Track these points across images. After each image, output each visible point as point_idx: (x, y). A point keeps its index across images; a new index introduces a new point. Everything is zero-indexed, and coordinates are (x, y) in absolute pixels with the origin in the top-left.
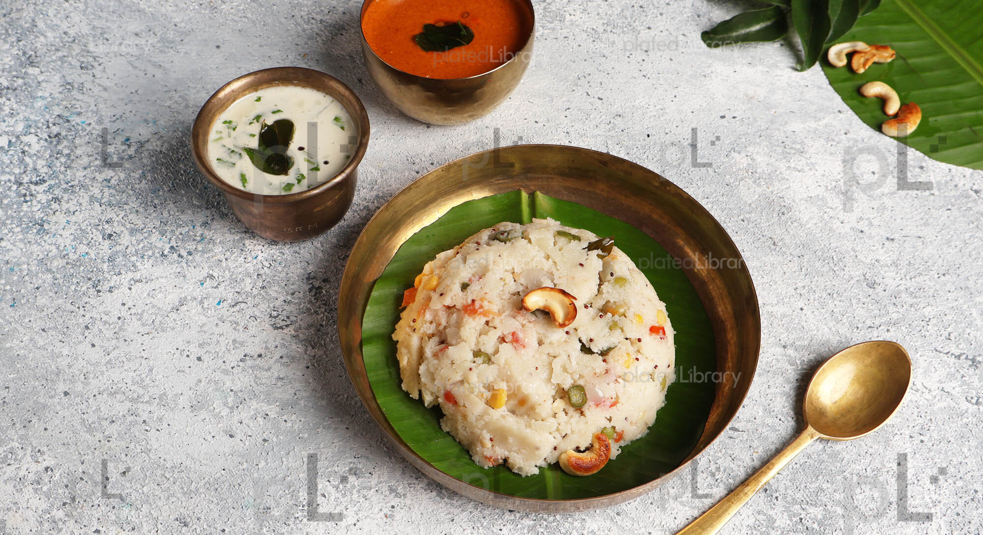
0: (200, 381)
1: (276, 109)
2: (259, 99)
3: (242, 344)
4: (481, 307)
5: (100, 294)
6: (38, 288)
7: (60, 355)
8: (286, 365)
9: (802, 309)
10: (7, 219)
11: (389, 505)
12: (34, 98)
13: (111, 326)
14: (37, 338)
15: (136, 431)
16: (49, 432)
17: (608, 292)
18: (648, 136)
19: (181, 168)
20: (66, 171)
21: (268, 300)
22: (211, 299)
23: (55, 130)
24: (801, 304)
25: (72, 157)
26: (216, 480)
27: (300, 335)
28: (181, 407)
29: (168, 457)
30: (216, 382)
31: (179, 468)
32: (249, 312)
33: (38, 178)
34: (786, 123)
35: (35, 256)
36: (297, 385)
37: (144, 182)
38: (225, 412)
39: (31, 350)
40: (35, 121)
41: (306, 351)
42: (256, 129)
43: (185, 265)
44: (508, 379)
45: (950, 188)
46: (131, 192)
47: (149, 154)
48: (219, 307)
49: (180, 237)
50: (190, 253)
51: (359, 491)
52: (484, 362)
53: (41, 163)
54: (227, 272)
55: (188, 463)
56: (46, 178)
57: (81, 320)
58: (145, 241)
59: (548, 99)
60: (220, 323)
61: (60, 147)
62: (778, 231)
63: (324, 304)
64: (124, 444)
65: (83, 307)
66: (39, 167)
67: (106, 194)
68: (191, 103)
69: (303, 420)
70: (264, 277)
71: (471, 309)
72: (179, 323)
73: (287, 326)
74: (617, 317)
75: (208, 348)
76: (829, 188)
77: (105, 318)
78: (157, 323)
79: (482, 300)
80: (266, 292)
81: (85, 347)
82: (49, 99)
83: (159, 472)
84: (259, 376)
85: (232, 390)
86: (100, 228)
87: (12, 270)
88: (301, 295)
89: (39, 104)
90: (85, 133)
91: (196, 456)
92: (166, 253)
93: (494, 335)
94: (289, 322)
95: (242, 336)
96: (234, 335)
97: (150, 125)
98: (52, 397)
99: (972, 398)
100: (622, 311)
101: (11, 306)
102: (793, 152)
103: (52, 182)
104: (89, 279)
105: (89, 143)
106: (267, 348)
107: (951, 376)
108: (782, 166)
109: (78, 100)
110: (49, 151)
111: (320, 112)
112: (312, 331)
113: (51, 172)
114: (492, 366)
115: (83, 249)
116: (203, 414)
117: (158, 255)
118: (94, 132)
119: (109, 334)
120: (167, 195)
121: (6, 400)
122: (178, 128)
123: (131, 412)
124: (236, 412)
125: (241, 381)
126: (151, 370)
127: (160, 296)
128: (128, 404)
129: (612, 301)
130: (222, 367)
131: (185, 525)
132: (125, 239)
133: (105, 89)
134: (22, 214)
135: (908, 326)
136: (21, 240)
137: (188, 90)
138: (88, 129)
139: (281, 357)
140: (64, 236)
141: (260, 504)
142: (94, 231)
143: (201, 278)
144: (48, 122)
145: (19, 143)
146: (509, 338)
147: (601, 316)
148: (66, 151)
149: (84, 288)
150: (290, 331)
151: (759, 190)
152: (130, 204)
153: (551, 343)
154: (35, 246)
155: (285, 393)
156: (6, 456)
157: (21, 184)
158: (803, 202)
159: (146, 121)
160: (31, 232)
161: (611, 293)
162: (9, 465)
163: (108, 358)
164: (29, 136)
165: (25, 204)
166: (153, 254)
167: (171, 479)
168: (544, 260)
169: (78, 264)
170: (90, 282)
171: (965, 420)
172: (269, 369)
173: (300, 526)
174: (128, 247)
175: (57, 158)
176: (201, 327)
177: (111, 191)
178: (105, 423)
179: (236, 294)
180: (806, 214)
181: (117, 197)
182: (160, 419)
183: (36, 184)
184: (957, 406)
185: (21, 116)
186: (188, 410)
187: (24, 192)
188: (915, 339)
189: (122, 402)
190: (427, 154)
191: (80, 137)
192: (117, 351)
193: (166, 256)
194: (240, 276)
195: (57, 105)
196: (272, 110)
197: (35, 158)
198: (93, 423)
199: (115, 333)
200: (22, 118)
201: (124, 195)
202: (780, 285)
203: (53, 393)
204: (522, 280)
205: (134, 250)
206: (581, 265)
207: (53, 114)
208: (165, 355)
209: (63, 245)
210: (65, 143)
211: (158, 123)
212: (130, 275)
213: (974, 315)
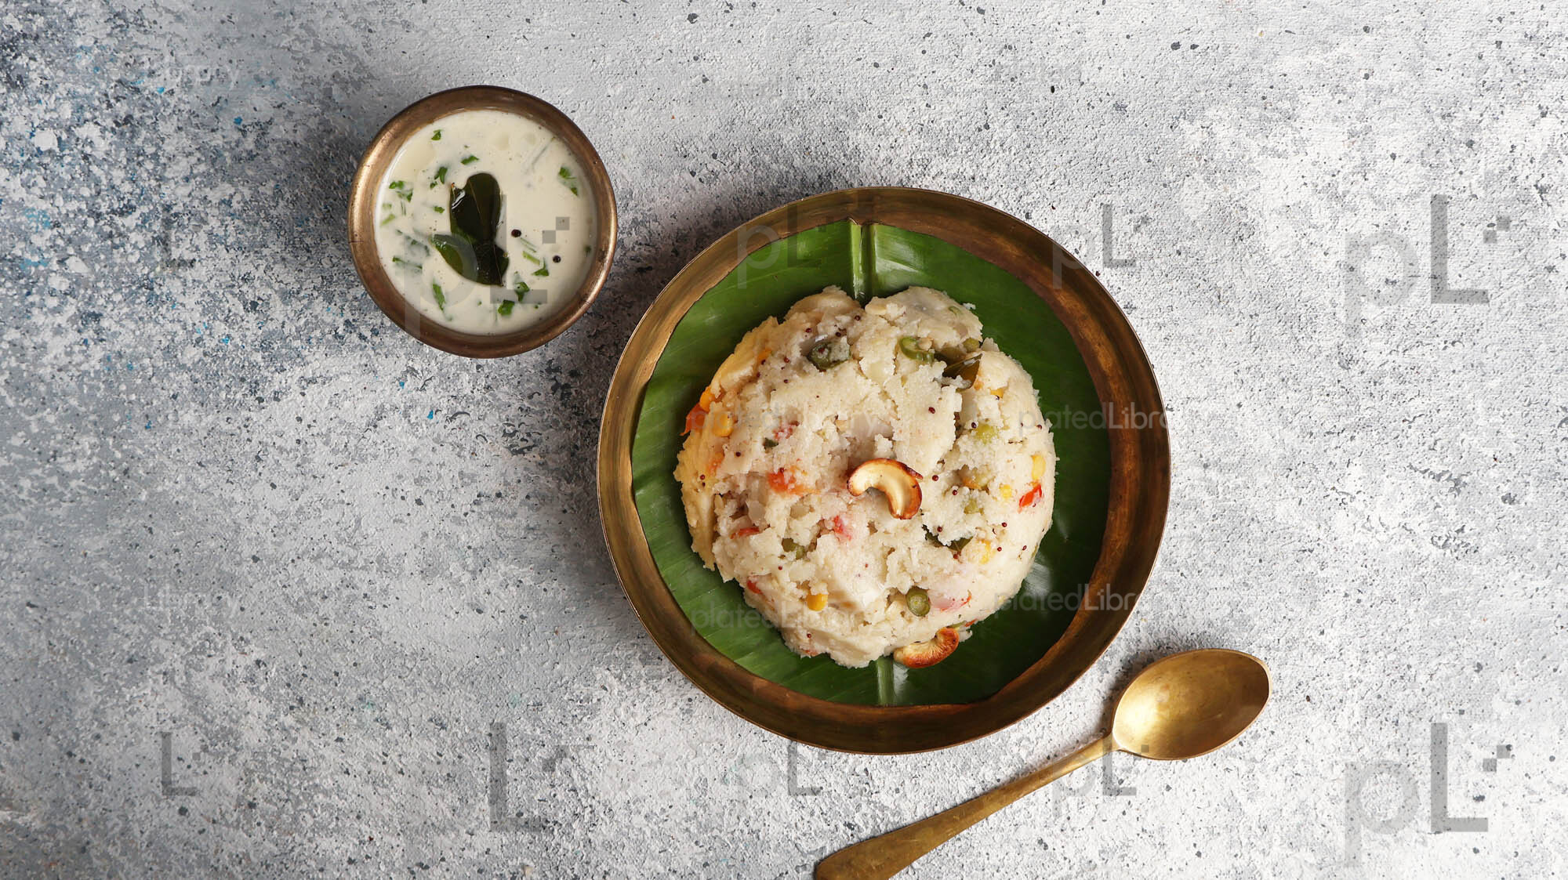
0: (425, 535)
1: (467, 154)
2: (437, 136)
3: (473, 478)
4: (793, 480)
5: (264, 404)
6: (174, 397)
7: (232, 503)
8: (535, 508)
9: (1239, 405)
10: (97, 280)
11: (685, 697)
12: (72, 52)
13: (291, 455)
14: (194, 475)
15: (358, 609)
16: (247, 613)
17: (966, 452)
18: (1053, 90)
19: (332, 175)
20: (160, 186)
21: (498, 408)
22: (419, 409)
23: (122, 109)
24: (1239, 397)
25: (163, 160)
26: (471, 670)
27: (550, 463)
28: (407, 573)
29: (405, 642)
30: (447, 537)
31: (419, 655)
32: (474, 429)
33: (122, 203)
34: (1276, 55)
35: (155, 344)
36: (553, 538)
37: (282, 203)
38: (466, 578)
39: (192, 494)
40: (86, 97)
41: (559, 487)
42: (441, 196)
43: (372, 353)
44: (830, 583)
45: (1504, 183)
46: (267, 224)
47: (278, 147)
48: (432, 421)
49: (356, 304)
50: (375, 332)
51: (646, 682)
52: (798, 558)
53: (118, 175)
54: (433, 363)
55: (432, 648)
56: (133, 203)
57: (247, 448)
58: (307, 312)
59: (896, 14)
60: (437, 446)
61: (138, 142)
62: (1228, 272)
63: (576, 414)
64: (346, 628)
65: (246, 426)
66: (117, 182)
67: (231, 228)
68: (323, 39)
69: (567, 587)
70: (487, 371)
71: (778, 480)
72: (381, 447)
73: (529, 448)
74: (976, 493)
75: (427, 486)
76: (1319, 188)
77: (279, 442)
78: (351, 448)
79: (794, 469)
80: (494, 396)
81: (261, 490)
82: (96, 51)
83: (398, 661)
84: (502, 525)
85: (469, 547)
86: (236, 290)
87: (130, 368)
88: (542, 398)
89: (84, 63)
90: (169, 111)
91: (440, 639)
92: (340, 332)
93: (810, 521)
94: (531, 443)
95: (470, 467)
96: (459, 465)
97: (267, 88)
98: (238, 564)
99: (1440, 538)
100: (984, 481)
101: (146, 428)
102: (1277, 116)
103: (145, 209)
104: (243, 380)
105: (180, 129)
106: (506, 484)
107: (1421, 506)
108: (1254, 146)
109: (141, 47)
110: (123, 153)
111: (537, 159)
112: (564, 455)
113: (138, 191)
114: (808, 565)
115: (221, 328)
116: (439, 583)
117: (330, 337)
118: (182, 106)
119: (290, 467)
120: (323, 227)
121: (180, 567)
122: (313, 95)
123: (345, 583)
124: (479, 578)
125: (478, 533)
126: (358, 521)
127: (347, 404)
128: (339, 573)
129: (971, 467)
130: (452, 514)
131: (443, 728)
132: (278, 311)
133: (179, 18)
134: (116, 269)
135: (1380, 430)
136: (129, 316)
137: (313, 12)
138: (172, 101)
139: (528, 497)
140: (188, 307)
141: (528, 699)
142: (229, 296)
143: (399, 374)
144: (106, 95)
145: (73, 141)
146: (830, 525)
147: (954, 493)
148: (150, 150)
149: (239, 396)
150: (533, 456)
151: (1211, 195)
152: (271, 246)
153: (886, 532)
154: (151, 325)
155: (538, 550)
156: (203, 645)
157: (99, 216)
158: (1274, 215)
159: (258, 79)
160: (138, 301)
161: (971, 453)
162: (210, 656)
163: (297, 504)
164: (86, 125)
165: (115, 251)
166: (323, 334)
167: (415, 670)
168: (880, 402)
169: (220, 354)
170: (245, 385)
171: (1422, 570)
172: (514, 515)
173: (580, 726)
174: (284, 323)
175: (140, 164)
176: (413, 453)
177: (237, 222)
178: (316, 600)
179: (452, 401)
180: (1276, 238)
181: (249, 234)
182: (385, 591)
183: (122, 214)
184: (1417, 551)
185: (61, 90)
186: (417, 577)
187: (107, 229)
188: (1386, 451)
189: (331, 569)
190: (706, 137)
191: (164, 118)
192: (307, 493)
193: (342, 337)
194: (453, 370)
195: (111, 60)
196: (460, 157)
197: (106, 167)
198: (301, 599)
199: (298, 465)
200: (65, 93)
201: (257, 229)
202: (1215, 366)
203: (238, 559)
204: (849, 434)
205: (294, 329)
206: (932, 410)
207: (109, 80)
208: (373, 499)
209: (190, 322)
210: (144, 133)
211: (278, 84)
212: (298, 372)
213: (1479, 410)
